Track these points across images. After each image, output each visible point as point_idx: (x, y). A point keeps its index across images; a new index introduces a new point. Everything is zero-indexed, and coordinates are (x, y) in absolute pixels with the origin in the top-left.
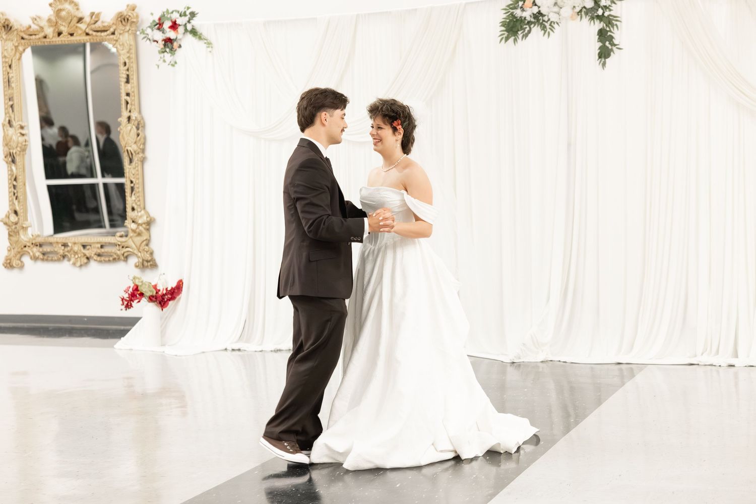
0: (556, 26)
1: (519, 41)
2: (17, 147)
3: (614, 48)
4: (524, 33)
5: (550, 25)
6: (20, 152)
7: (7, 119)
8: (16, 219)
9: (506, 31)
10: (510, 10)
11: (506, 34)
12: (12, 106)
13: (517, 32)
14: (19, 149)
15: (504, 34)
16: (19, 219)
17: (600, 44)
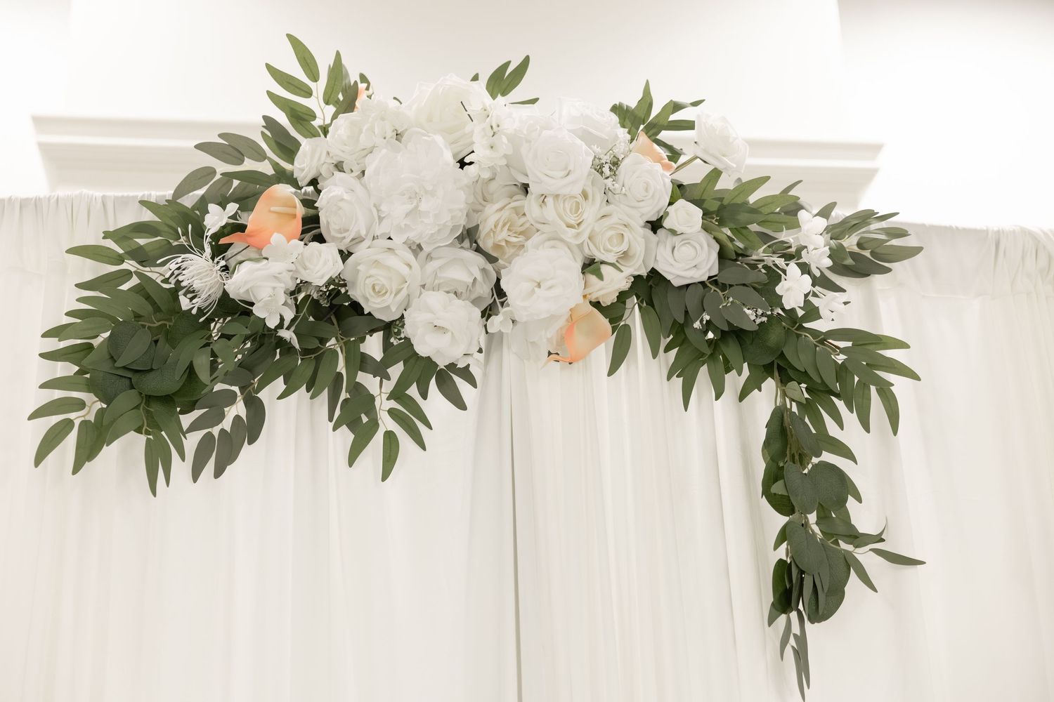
0: (435, 403)
1: (181, 468)
3: (864, 556)
4: (216, 431)
5: (398, 394)
10: (129, 265)
11: (94, 405)
15: (81, 405)
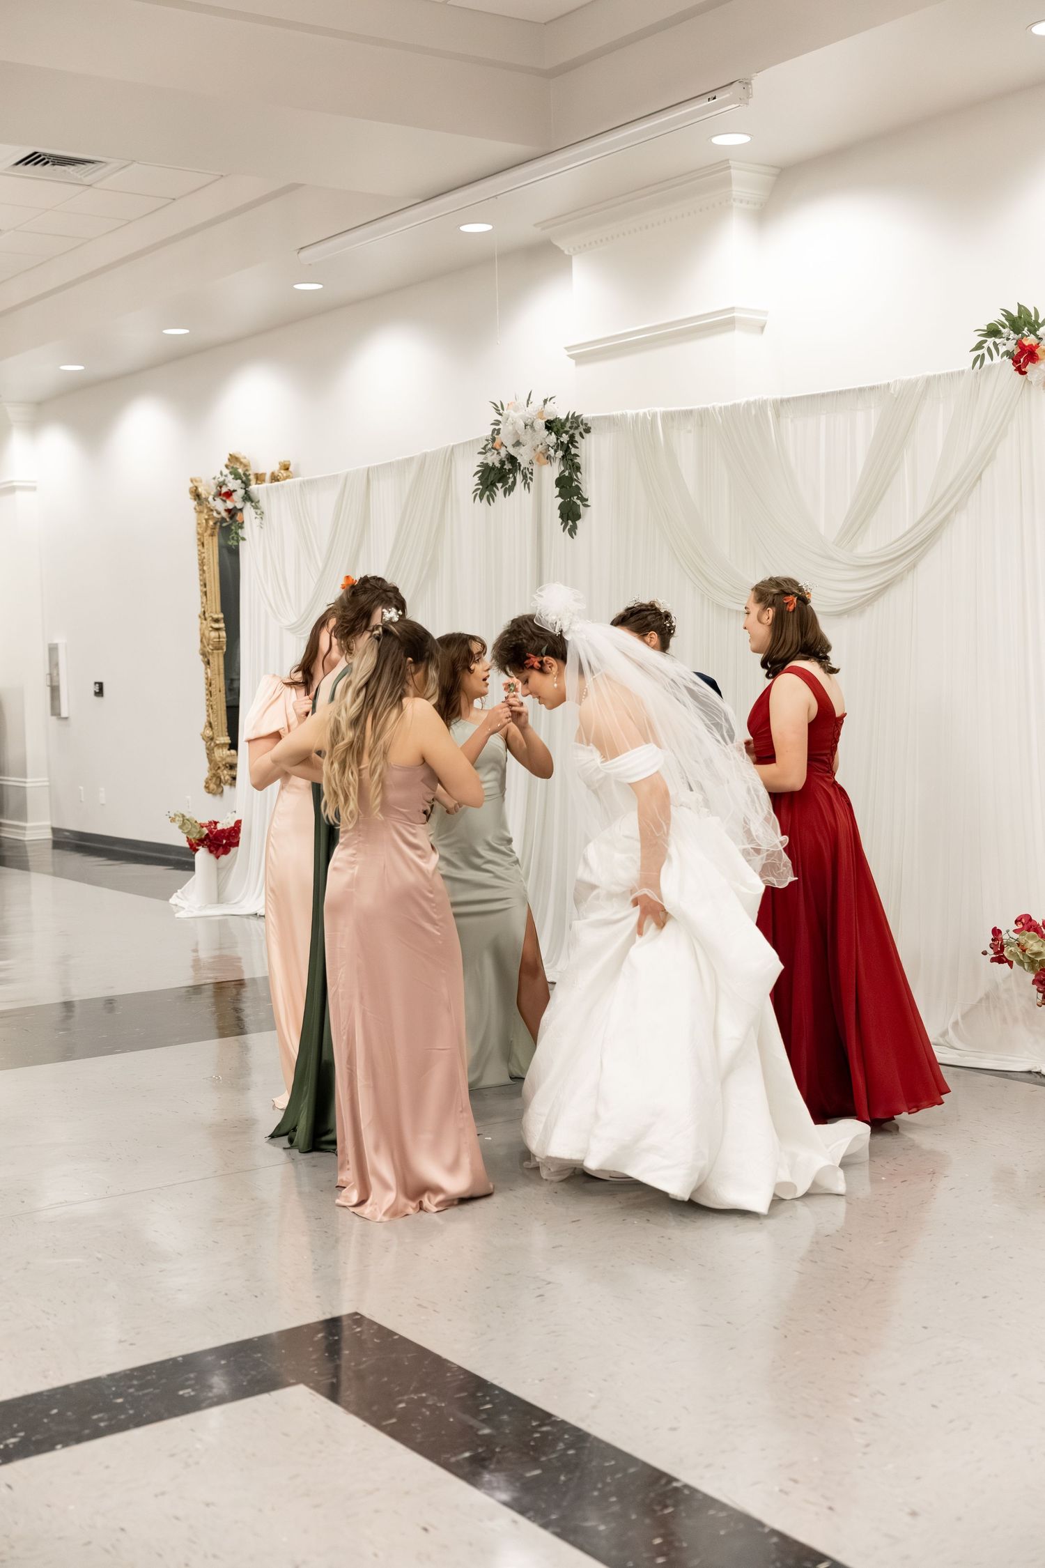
1: (499, 499)
2: (208, 645)
4: (506, 487)
6: (212, 650)
7: (203, 610)
8: (211, 733)
9: (481, 484)
10: (486, 454)
11: (481, 490)
12: (205, 593)
13: (493, 484)
14: (211, 647)
15: (479, 491)
16: (213, 733)
17: (560, 500)
